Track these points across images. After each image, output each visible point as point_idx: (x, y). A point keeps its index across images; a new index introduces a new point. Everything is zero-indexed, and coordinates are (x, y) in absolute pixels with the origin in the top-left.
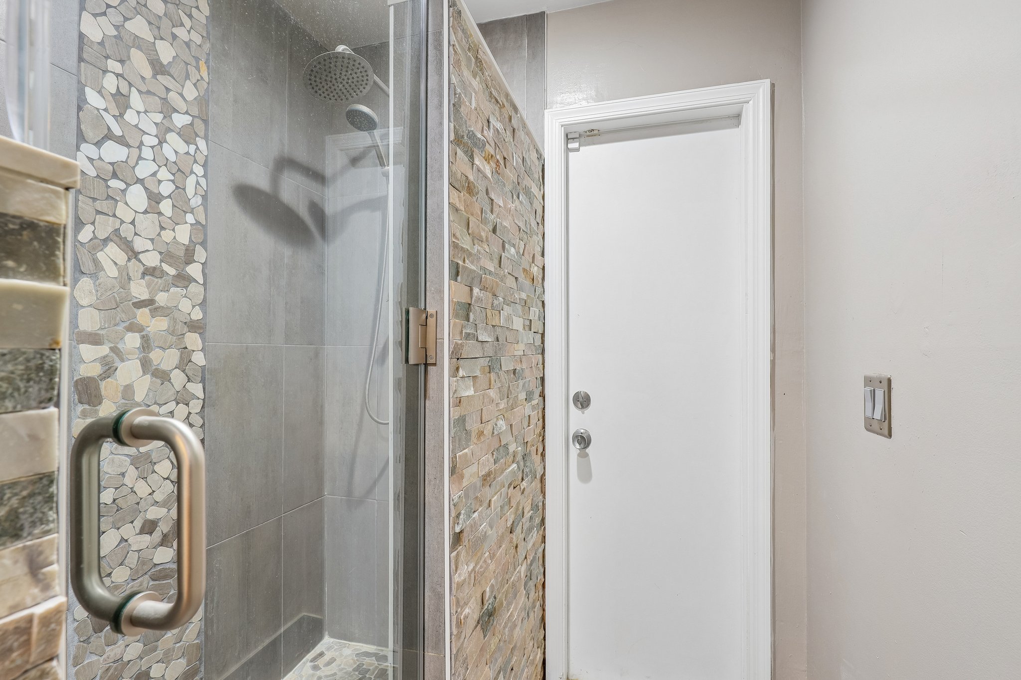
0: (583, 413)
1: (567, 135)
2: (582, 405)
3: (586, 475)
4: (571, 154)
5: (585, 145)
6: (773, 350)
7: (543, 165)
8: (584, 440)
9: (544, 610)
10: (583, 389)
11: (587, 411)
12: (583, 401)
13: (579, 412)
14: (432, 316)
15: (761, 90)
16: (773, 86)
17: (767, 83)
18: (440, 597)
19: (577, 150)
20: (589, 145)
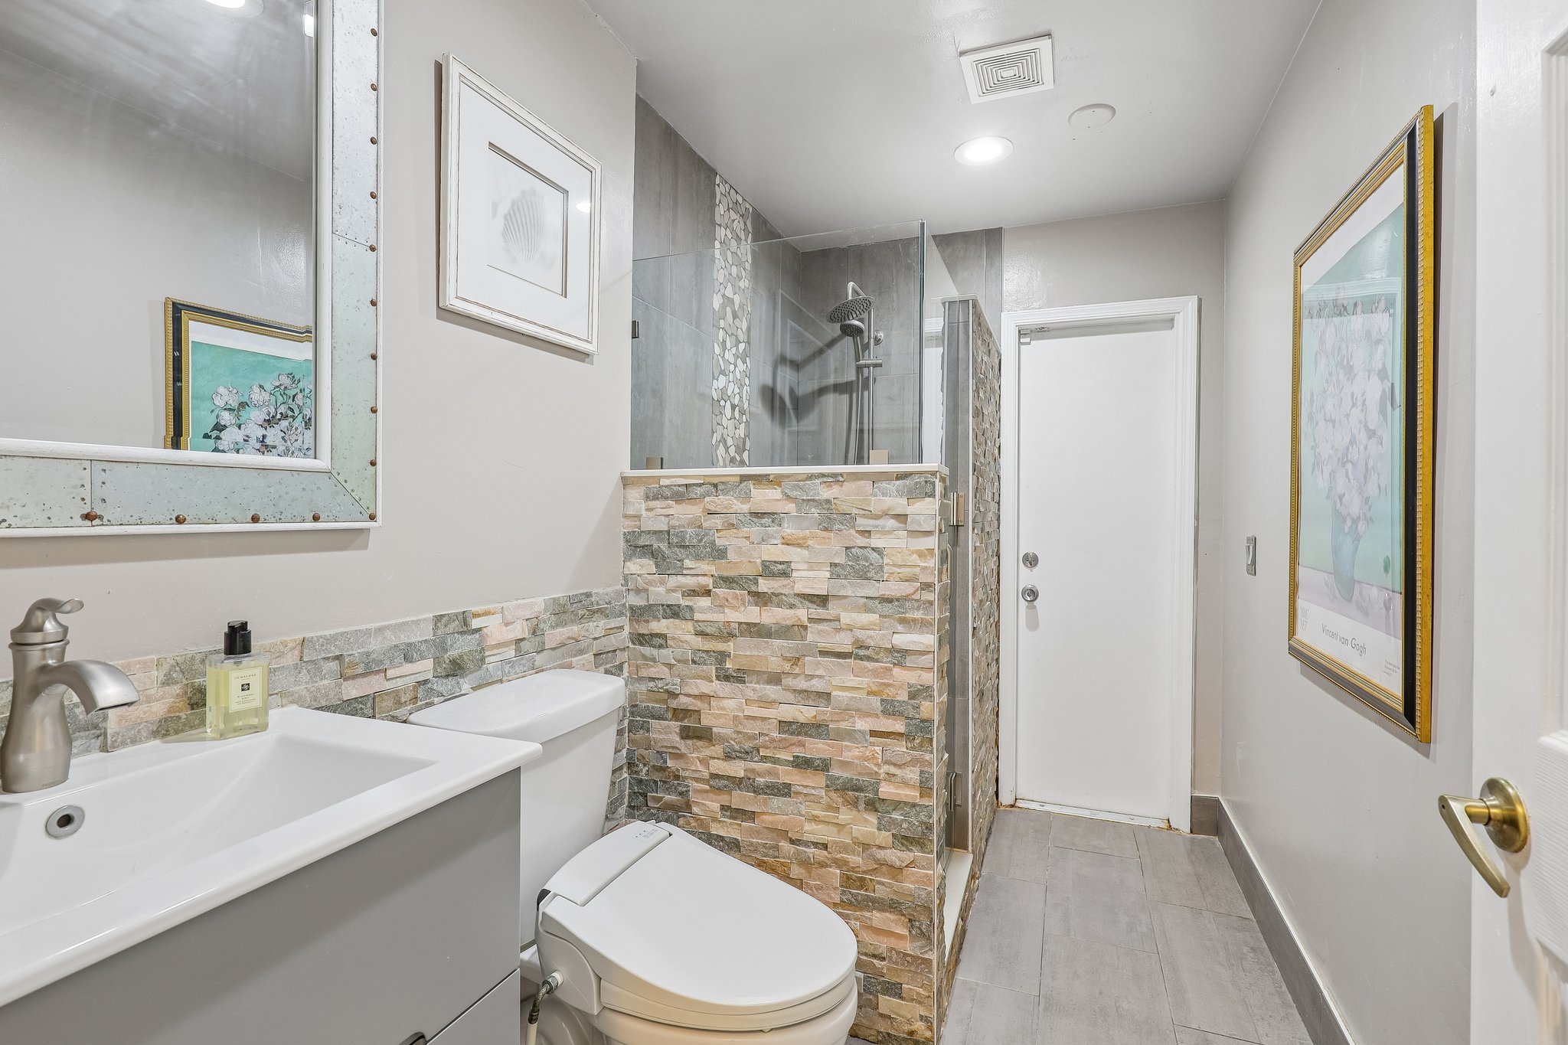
0: (1032, 571)
1: (1019, 331)
2: (1031, 565)
3: (1033, 624)
4: (1022, 347)
5: (1035, 340)
6: (1197, 518)
7: (1000, 360)
8: (1032, 594)
9: (997, 735)
10: (1030, 551)
11: (1035, 570)
12: (1031, 561)
13: (1028, 570)
14: (962, 497)
15: (1190, 303)
16: (1200, 300)
17: (1195, 298)
18: (966, 665)
19: (1029, 343)
20: (1039, 339)
